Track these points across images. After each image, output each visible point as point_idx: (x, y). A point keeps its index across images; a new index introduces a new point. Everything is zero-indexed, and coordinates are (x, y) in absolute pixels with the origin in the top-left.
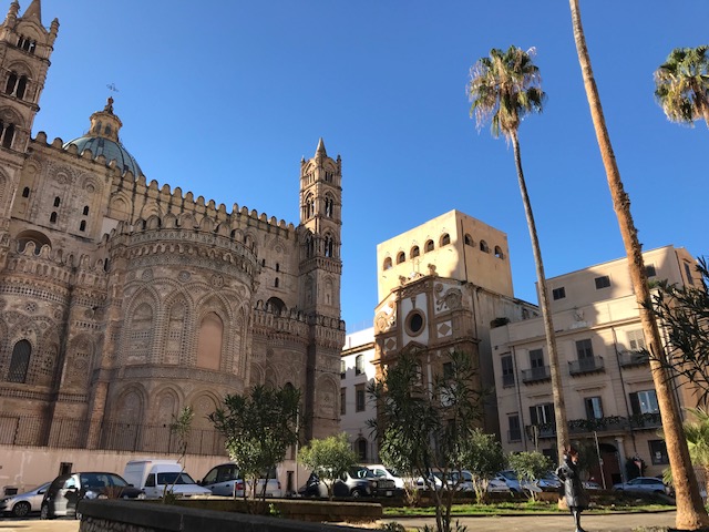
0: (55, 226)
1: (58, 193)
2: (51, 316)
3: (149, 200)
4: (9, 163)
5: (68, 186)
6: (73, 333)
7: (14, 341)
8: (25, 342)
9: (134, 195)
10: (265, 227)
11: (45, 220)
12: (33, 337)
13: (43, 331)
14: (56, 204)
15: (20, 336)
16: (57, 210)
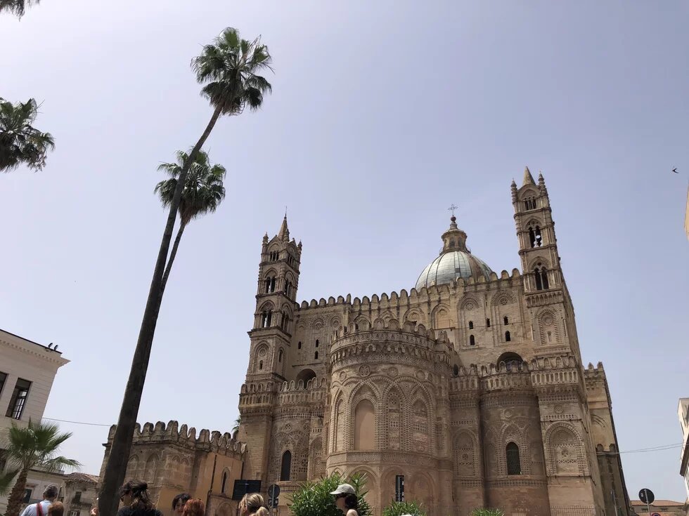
0: (317, 361)
1: (317, 337)
2: (301, 429)
3: (382, 312)
4: (270, 336)
5: (321, 329)
6: (312, 438)
7: (282, 453)
8: (287, 453)
9: (370, 313)
10: (484, 287)
11: (311, 359)
12: (291, 448)
13: (297, 441)
14: (317, 346)
15: (285, 449)
16: (317, 349)
